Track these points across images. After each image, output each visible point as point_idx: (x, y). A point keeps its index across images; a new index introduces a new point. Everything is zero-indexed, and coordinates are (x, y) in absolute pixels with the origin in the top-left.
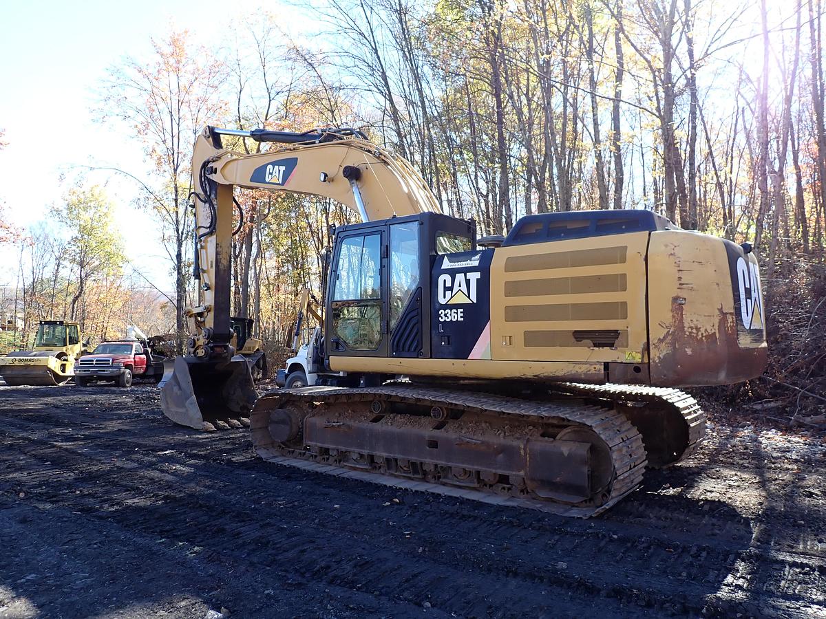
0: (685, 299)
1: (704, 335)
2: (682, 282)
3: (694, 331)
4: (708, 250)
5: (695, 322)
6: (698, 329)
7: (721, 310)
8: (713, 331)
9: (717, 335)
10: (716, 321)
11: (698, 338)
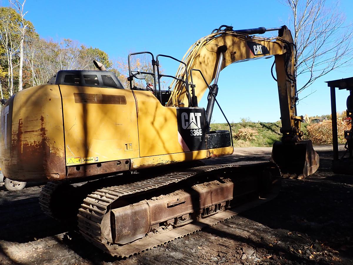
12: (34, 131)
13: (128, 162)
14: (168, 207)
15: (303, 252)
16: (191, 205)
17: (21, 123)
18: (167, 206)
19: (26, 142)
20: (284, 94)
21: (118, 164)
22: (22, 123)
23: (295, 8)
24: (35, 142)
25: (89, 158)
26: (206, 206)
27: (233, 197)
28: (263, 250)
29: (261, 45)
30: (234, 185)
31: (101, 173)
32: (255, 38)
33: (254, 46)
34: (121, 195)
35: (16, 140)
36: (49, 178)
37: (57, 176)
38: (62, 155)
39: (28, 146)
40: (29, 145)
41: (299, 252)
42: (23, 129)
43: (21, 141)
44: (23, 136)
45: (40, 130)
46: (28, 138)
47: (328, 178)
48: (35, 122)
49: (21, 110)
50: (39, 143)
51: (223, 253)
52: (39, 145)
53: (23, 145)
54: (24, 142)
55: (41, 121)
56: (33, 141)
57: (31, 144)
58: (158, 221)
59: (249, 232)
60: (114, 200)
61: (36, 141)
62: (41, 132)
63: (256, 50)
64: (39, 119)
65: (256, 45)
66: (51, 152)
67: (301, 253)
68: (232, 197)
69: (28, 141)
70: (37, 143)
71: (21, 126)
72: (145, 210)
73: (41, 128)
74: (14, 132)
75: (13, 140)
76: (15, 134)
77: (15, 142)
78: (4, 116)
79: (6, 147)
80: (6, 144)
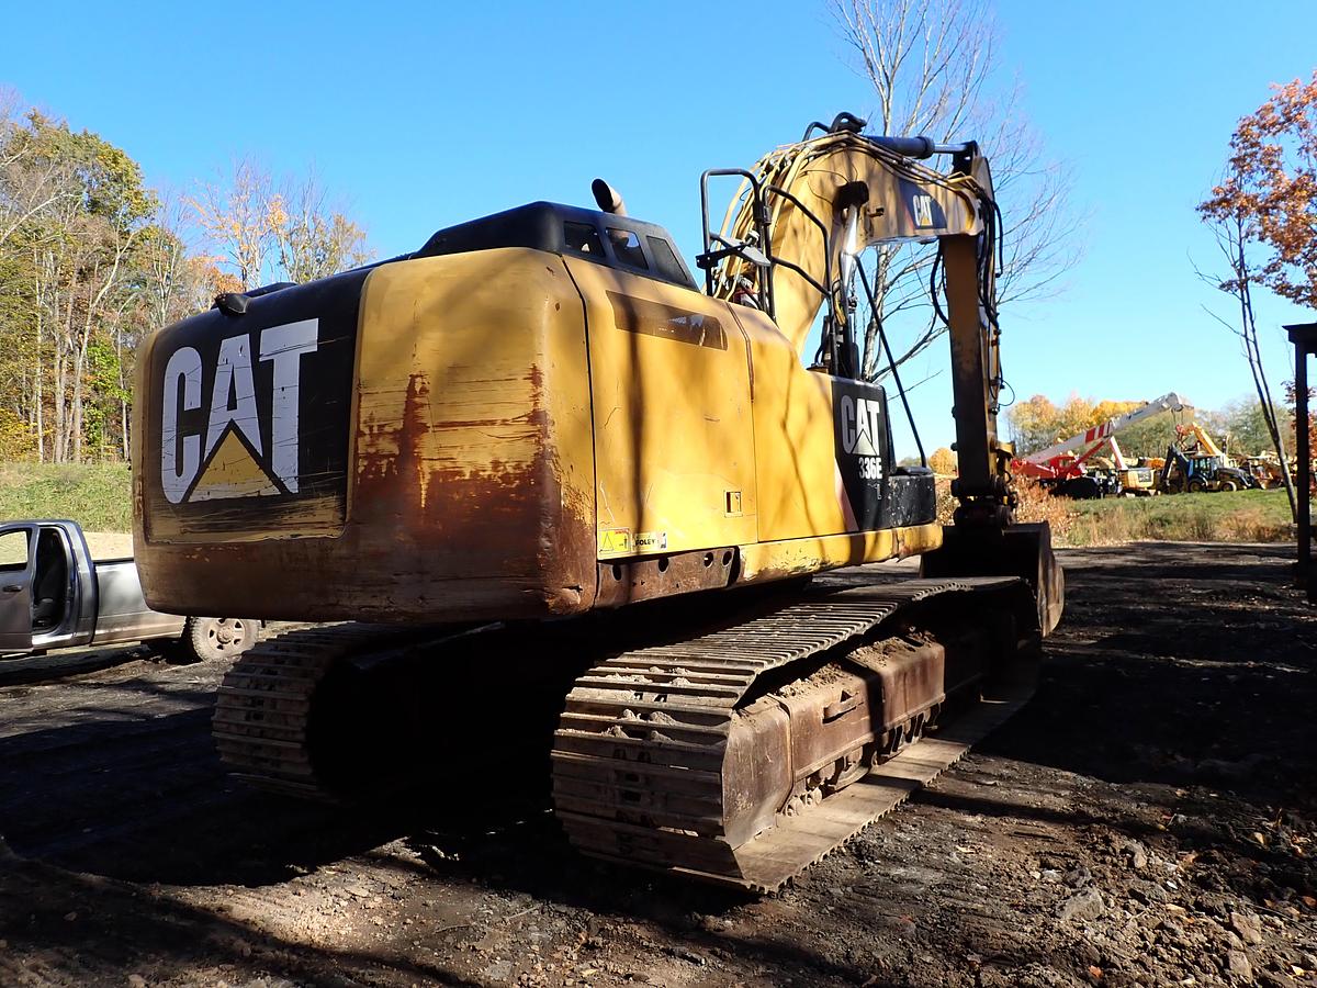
12: (493, 423)
13: (733, 557)
14: (826, 720)
15: (1268, 839)
16: (867, 717)
17: (418, 389)
18: (822, 716)
19: (448, 464)
20: (969, 368)
21: (707, 563)
22: (424, 390)
23: (886, 88)
24: (496, 464)
25: (645, 536)
26: (896, 720)
27: (945, 691)
28: (1169, 839)
29: (928, 195)
30: (946, 651)
31: (667, 594)
32: (913, 170)
33: (915, 198)
34: (759, 670)
35: (393, 455)
36: (551, 602)
37: (575, 598)
38: (588, 519)
39: (457, 478)
40: (467, 478)
41: (1256, 840)
42: (427, 416)
43: (419, 460)
44: (428, 445)
45: (526, 419)
46: (459, 449)
47: (1102, 642)
48: (499, 388)
49: (419, 338)
50: (517, 467)
51: (1060, 855)
52: (520, 477)
53: (428, 477)
54: (438, 466)
55: (529, 384)
56: (485, 461)
57: (474, 474)
58: (806, 769)
59: (1060, 796)
60: (747, 688)
61: (503, 460)
62: (531, 428)
63: (919, 211)
64: (520, 378)
65: (920, 193)
66: (563, 503)
67: (1262, 841)
68: (943, 695)
69: (460, 459)
70: (510, 470)
71: (417, 400)
72: (781, 729)
73: (529, 409)
74: (375, 424)
75: (368, 456)
76: (381, 434)
77: (384, 462)
78: (261, 360)
79: (293, 487)
80: (296, 474)
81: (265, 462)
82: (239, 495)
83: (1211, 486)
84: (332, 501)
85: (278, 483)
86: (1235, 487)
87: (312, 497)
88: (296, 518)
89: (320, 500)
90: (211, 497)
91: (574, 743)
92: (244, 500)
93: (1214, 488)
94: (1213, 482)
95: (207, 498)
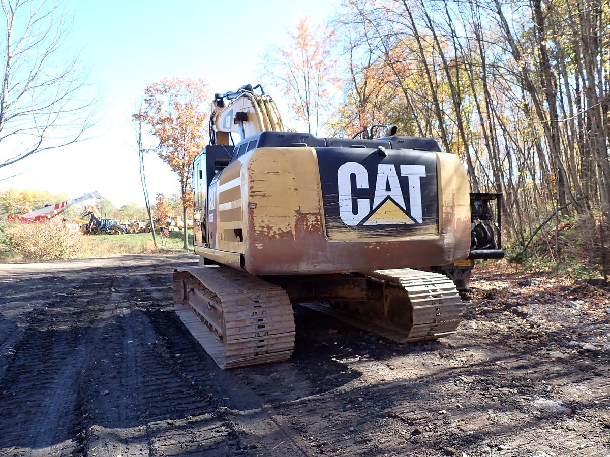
0: (256, 204)
1: (277, 233)
2: (254, 190)
3: (266, 230)
4: (287, 161)
5: (266, 222)
6: (269, 228)
7: (298, 212)
8: (288, 229)
9: (294, 233)
10: (293, 222)
11: (270, 235)
17: (454, 194)
35: (451, 213)
39: (461, 221)
42: (455, 202)
43: (455, 215)
44: (456, 211)
46: (460, 212)
49: (453, 178)
54: (458, 217)
69: (461, 215)
71: (454, 197)
74: (447, 203)
75: (446, 213)
76: (448, 206)
77: (449, 215)
78: (402, 175)
79: (420, 221)
80: (421, 217)
81: (408, 212)
82: (395, 223)
83: (110, 232)
84: (435, 226)
85: (414, 220)
86: (120, 233)
87: (428, 225)
88: (422, 232)
89: (430, 226)
90: (378, 224)
91: (419, 304)
92: (397, 225)
93: (112, 233)
94: (111, 231)
95: (376, 224)
